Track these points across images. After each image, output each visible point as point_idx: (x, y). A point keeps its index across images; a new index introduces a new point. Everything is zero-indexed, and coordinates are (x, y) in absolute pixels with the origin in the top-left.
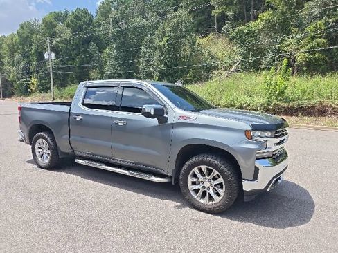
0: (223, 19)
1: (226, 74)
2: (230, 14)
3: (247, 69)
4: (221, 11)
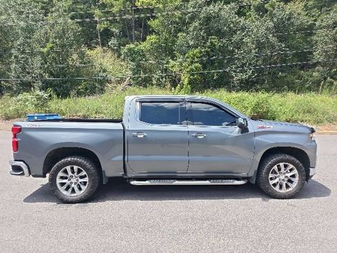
0: (107, 34)
1: (120, 87)
2: (115, 30)
3: (139, 84)
4: (106, 26)
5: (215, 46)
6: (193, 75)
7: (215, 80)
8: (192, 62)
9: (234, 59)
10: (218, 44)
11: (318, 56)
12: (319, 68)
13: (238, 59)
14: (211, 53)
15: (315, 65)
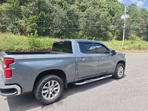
5: (43, 16)
6: (33, 28)
7: (44, 32)
8: (32, 22)
9: (53, 24)
10: (45, 16)
11: (82, 27)
12: (81, 31)
13: (54, 24)
14: (42, 19)
15: (80, 30)
